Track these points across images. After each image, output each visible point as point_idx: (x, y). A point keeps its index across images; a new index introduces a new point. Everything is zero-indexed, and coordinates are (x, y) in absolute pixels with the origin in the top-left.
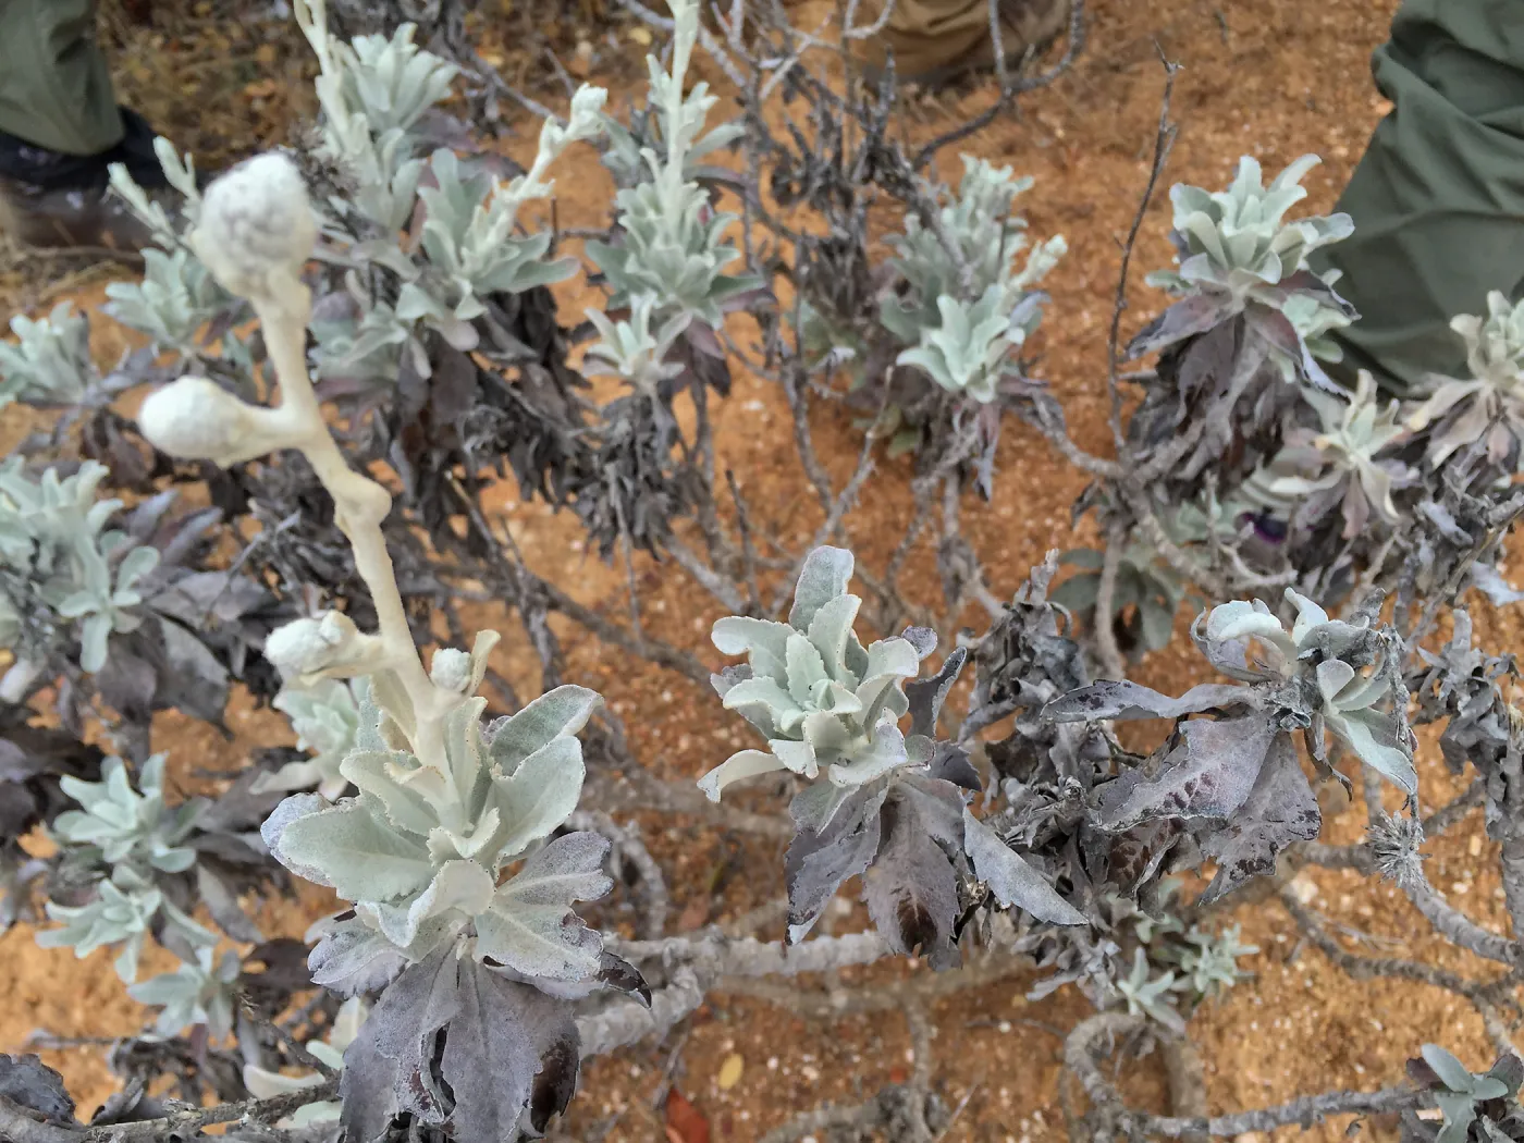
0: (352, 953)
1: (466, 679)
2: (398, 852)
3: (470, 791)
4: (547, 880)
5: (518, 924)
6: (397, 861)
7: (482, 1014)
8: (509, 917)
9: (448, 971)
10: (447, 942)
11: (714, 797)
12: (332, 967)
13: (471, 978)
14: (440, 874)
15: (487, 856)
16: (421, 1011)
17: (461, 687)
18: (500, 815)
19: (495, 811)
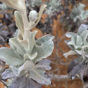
0: (9, 74)
1: (37, 18)
2: (18, 58)
3: (32, 49)
4: (41, 66)
5: (37, 73)
6: (18, 59)
7: (29, 85)
8: (35, 71)
9: (24, 78)
10: (25, 74)
11: (66, 57)
12: (6, 76)
13: (28, 80)
14: (26, 63)
15: (34, 61)
16: (20, 84)
17: (35, 20)
18: (37, 53)
19: (36, 52)
